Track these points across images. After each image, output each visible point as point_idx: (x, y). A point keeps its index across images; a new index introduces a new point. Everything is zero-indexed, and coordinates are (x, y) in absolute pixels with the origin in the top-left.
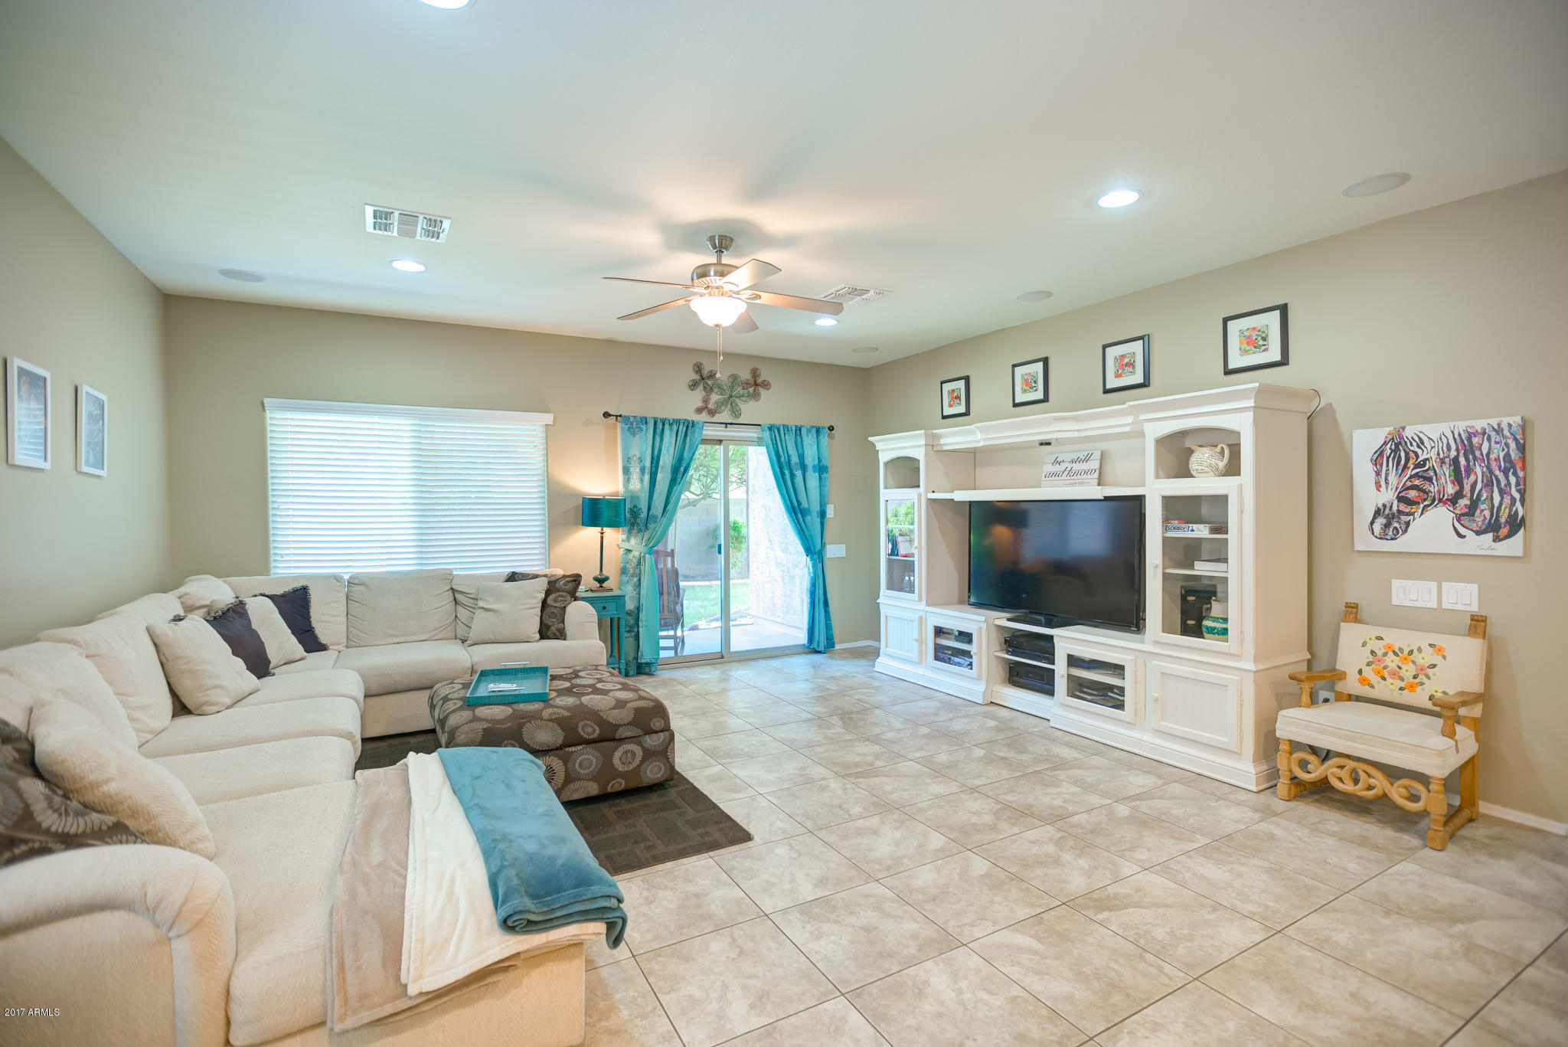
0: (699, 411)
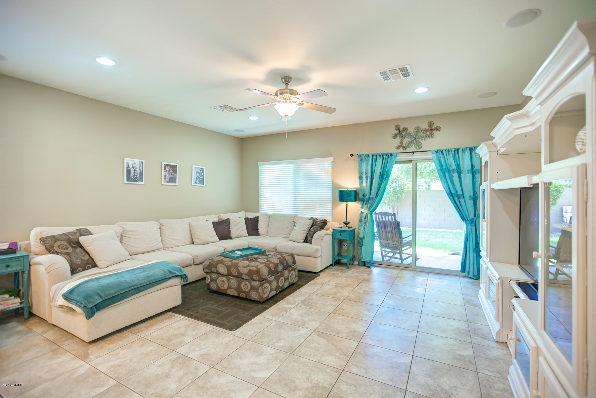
0: (398, 148)
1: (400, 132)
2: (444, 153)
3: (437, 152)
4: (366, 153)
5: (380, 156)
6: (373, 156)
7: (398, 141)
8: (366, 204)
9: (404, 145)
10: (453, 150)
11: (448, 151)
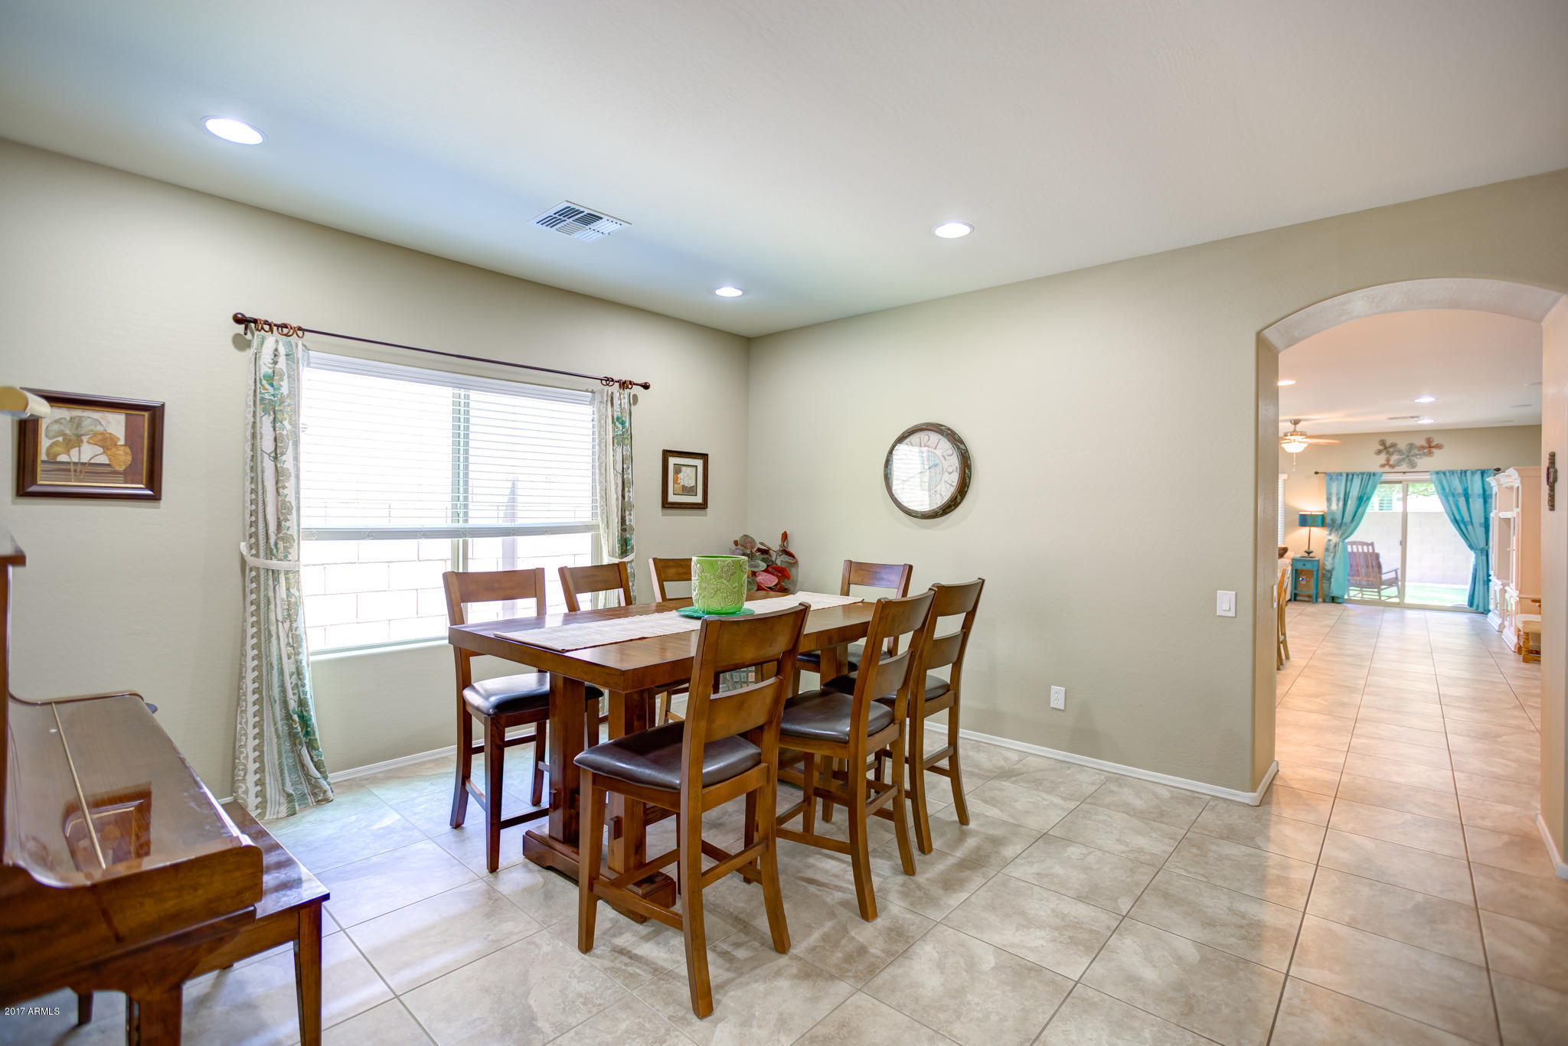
0: (1383, 466)
1: (1386, 447)
2: (1448, 474)
3: (1437, 473)
4: (1339, 471)
5: (1358, 475)
6: (1347, 475)
7: (1382, 458)
8: (1337, 530)
9: (1391, 463)
10: (1459, 472)
11: (1452, 472)
